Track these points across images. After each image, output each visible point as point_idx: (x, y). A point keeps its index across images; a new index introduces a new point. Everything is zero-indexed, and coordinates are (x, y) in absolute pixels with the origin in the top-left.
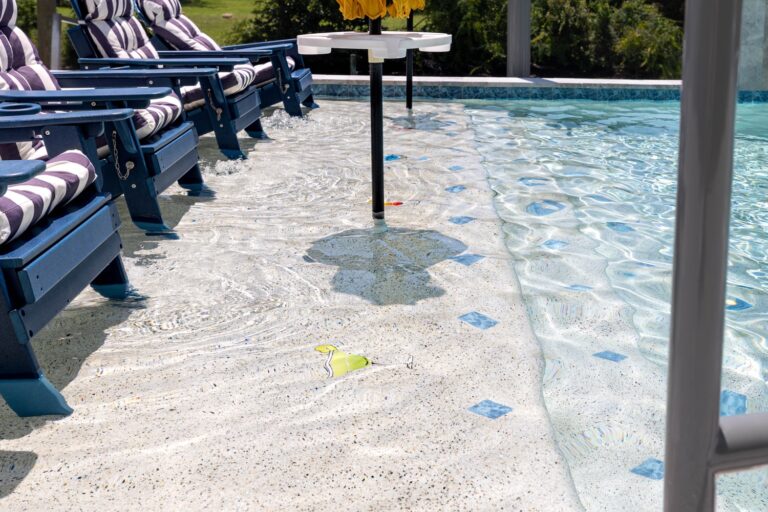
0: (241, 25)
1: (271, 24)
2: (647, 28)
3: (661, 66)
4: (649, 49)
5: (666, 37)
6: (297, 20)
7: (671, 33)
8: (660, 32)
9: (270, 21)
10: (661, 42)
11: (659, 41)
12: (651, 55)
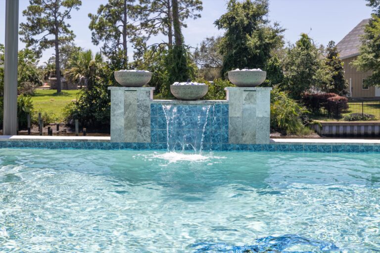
0: (69, 105)
1: (83, 104)
2: (280, 104)
3: (287, 125)
4: (280, 116)
5: (289, 109)
6: (95, 103)
7: (292, 107)
8: (287, 106)
9: (83, 103)
10: (287, 112)
11: (286, 111)
12: (281, 119)
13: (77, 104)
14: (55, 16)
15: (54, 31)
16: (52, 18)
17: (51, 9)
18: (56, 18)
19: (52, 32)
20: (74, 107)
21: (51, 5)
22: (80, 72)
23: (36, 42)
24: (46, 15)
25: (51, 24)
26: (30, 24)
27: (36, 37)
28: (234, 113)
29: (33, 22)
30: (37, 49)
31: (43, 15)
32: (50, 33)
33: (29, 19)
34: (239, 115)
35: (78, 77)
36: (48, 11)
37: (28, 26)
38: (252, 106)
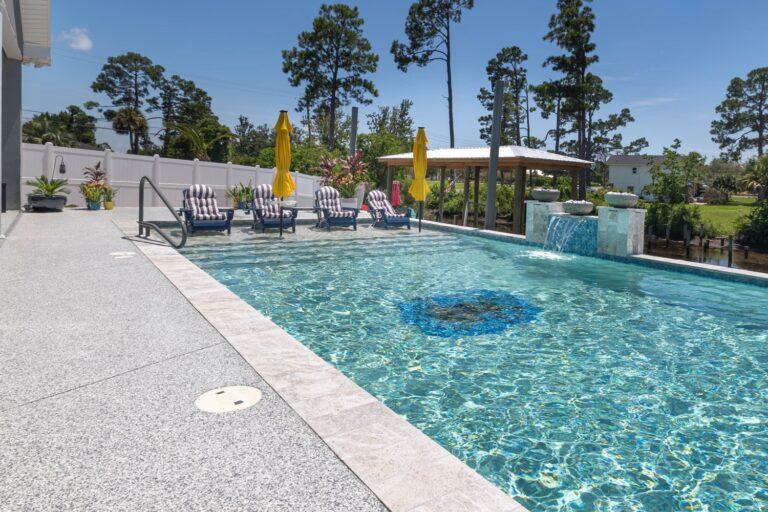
13: (751, 217)
14: (760, 110)
15: (759, 128)
16: (756, 112)
17: (754, 102)
18: (761, 111)
19: (755, 128)
20: (747, 221)
21: (756, 97)
22: (756, 179)
23: (734, 141)
24: (747, 110)
25: (753, 118)
26: (726, 121)
27: (732, 136)
28: (602, 228)
29: (729, 118)
30: (735, 150)
31: (743, 110)
32: (753, 131)
33: (723, 116)
34: (605, 229)
35: (752, 185)
36: (751, 104)
37: (722, 123)
38: (615, 223)
